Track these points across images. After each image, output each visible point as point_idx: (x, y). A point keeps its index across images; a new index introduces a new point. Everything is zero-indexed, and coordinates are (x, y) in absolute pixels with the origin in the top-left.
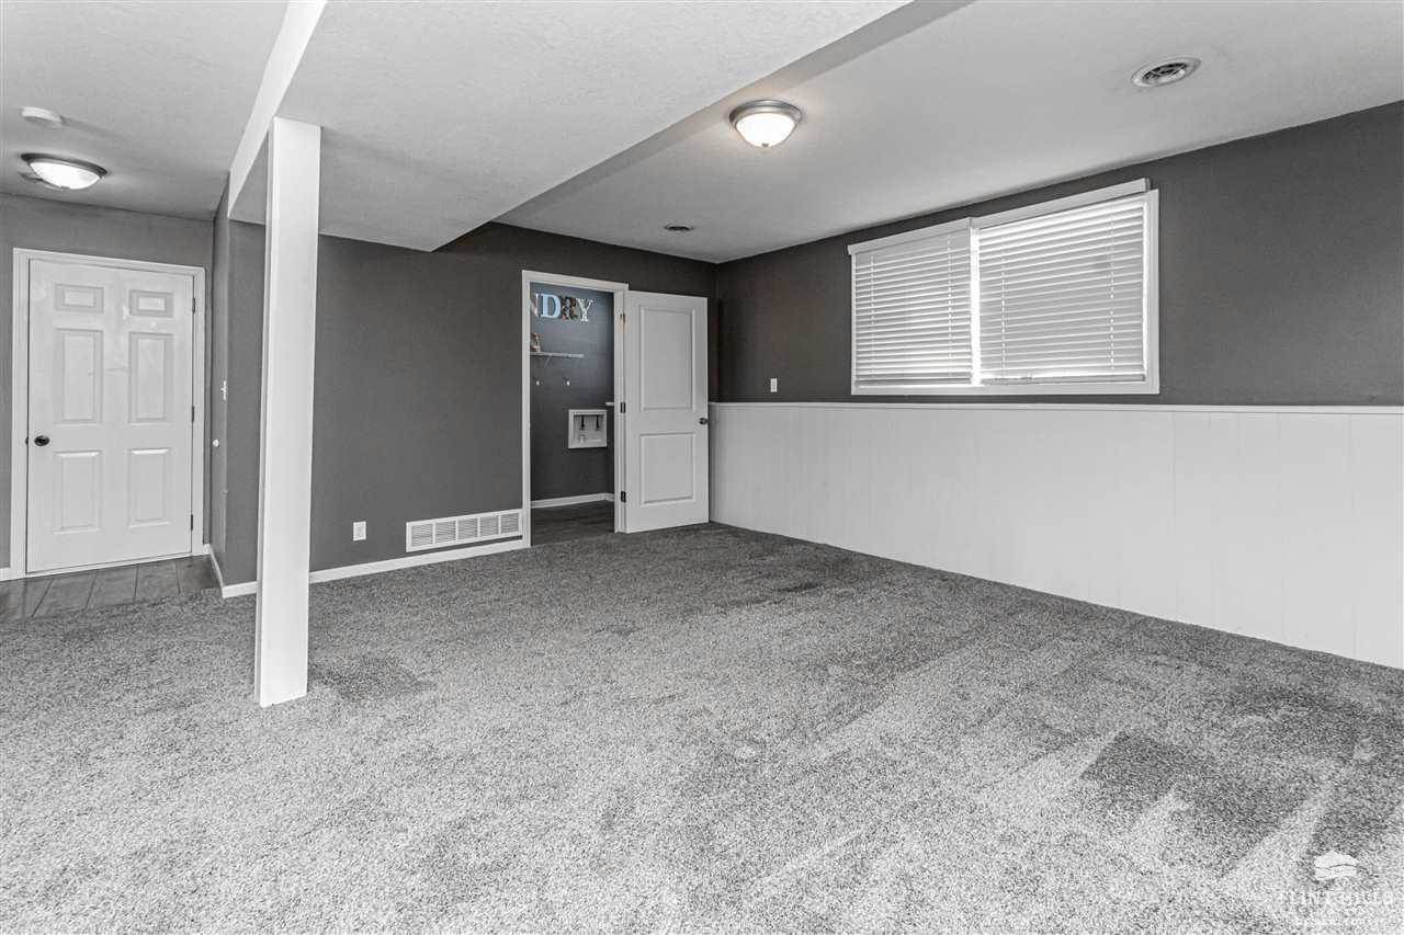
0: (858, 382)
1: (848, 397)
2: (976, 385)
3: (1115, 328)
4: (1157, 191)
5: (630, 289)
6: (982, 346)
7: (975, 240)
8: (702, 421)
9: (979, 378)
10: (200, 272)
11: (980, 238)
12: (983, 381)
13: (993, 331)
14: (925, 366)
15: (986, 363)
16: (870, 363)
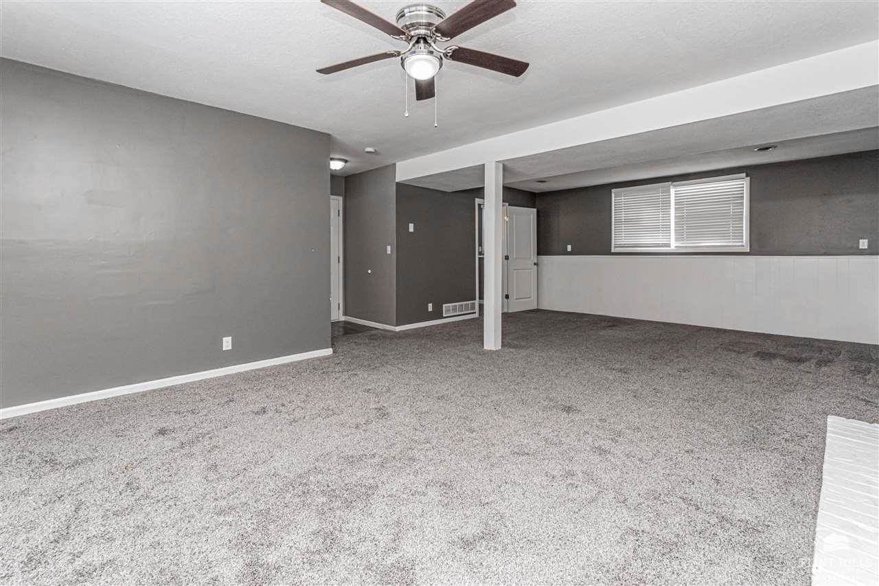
0: (615, 247)
1: (609, 253)
2: (673, 248)
3: (733, 227)
4: (749, 178)
5: (509, 205)
6: (676, 233)
7: (673, 191)
8: (535, 264)
9: (674, 246)
10: (341, 199)
11: (674, 191)
12: (676, 247)
13: (680, 227)
14: (648, 240)
15: (677, 240)
16: (621, 238)
